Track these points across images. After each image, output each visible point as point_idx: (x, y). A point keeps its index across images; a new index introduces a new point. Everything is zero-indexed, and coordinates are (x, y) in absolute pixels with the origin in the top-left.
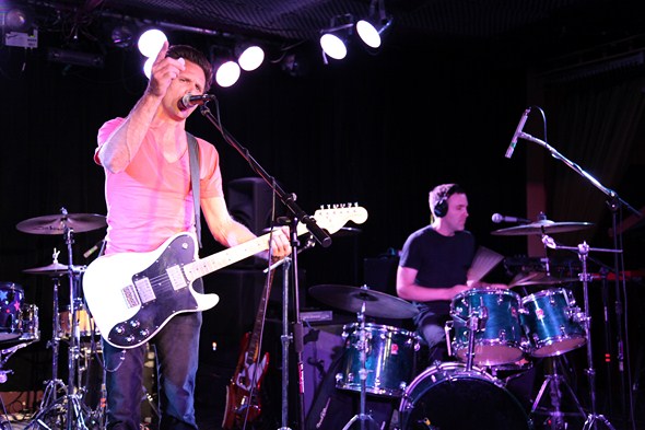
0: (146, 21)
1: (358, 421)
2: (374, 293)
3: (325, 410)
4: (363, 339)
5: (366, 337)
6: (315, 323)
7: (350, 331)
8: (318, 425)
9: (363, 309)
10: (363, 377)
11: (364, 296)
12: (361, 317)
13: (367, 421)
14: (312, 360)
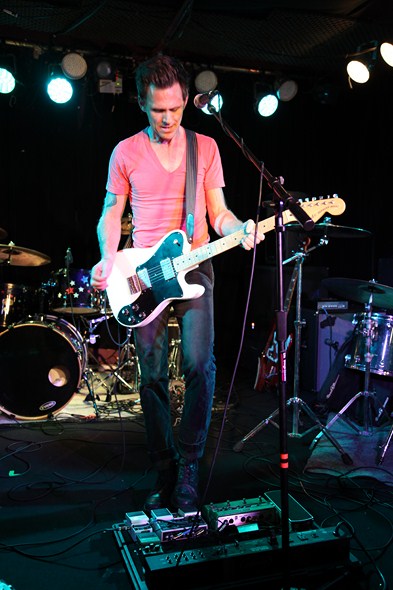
0: (203, 65)
1: (361, 397)
2: (381, 287)
3: (334, 384)
4: (369, 327)
5: (373, 326)
6: (331, 311)
7: (359, 319)
8: (328, 396)
9: (371, 301)
10: (368, 360)
11: (372, 289)
12: (369, 307)
13: (370, 398)
14: (328, 342)
